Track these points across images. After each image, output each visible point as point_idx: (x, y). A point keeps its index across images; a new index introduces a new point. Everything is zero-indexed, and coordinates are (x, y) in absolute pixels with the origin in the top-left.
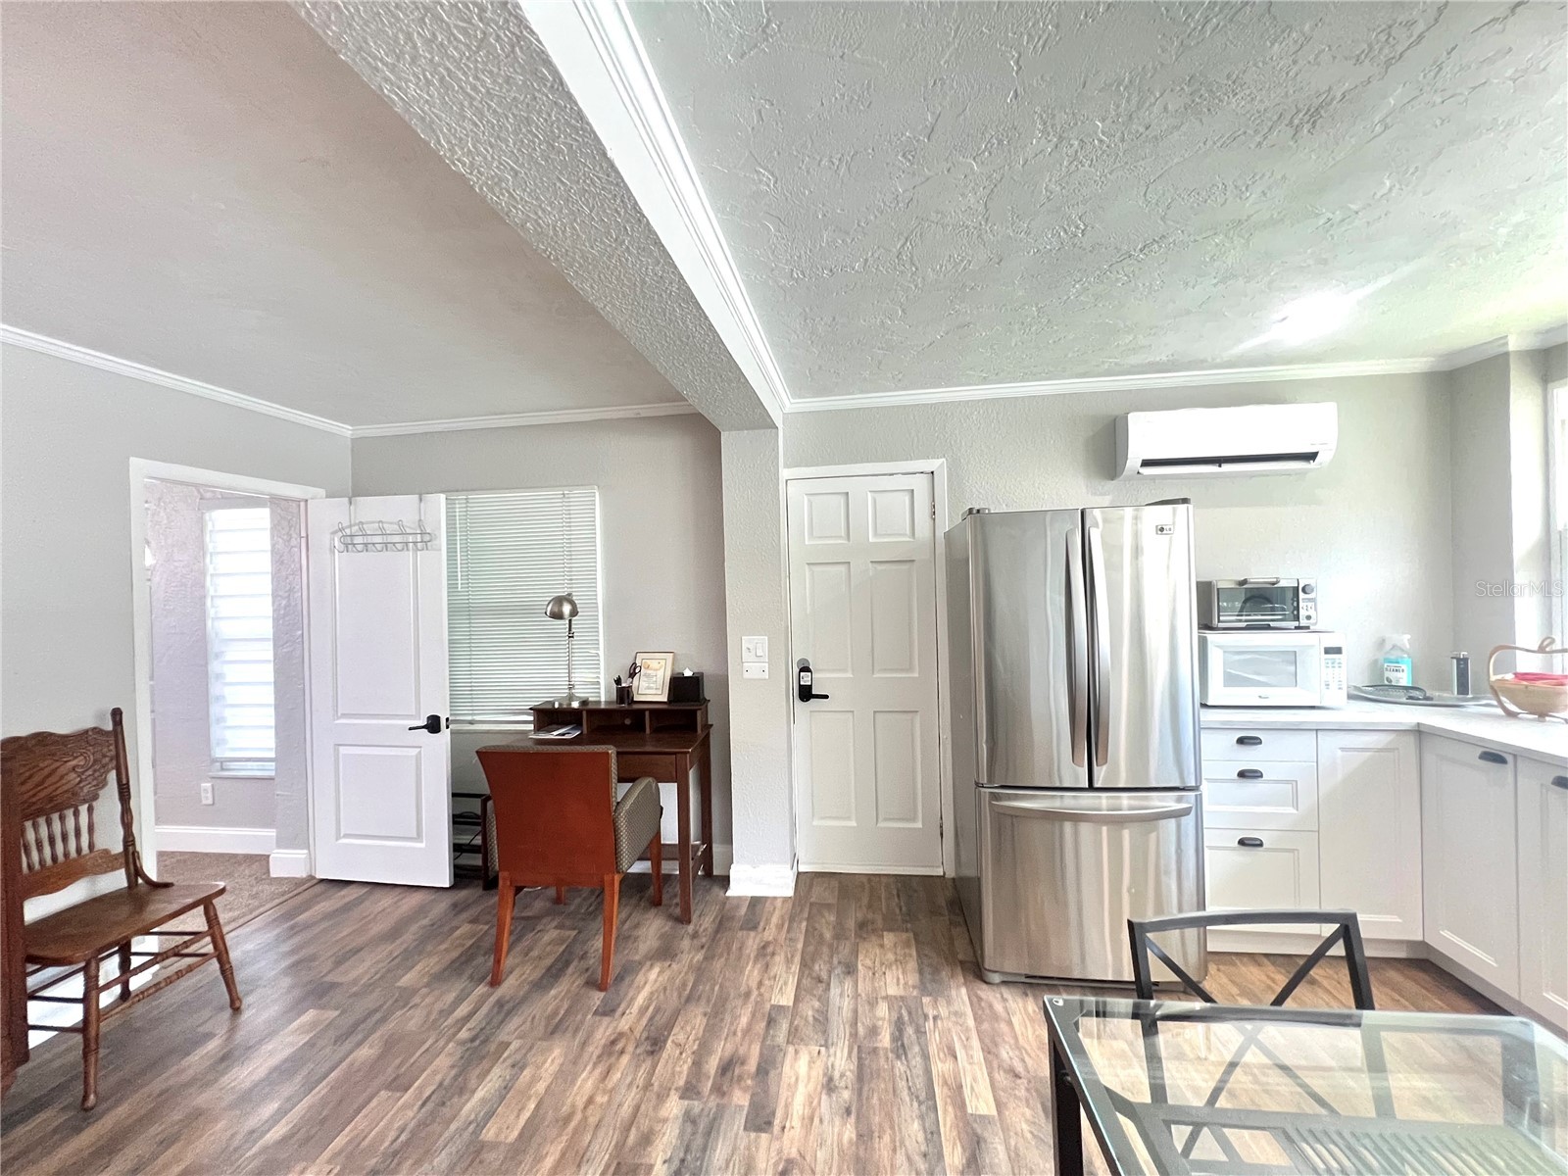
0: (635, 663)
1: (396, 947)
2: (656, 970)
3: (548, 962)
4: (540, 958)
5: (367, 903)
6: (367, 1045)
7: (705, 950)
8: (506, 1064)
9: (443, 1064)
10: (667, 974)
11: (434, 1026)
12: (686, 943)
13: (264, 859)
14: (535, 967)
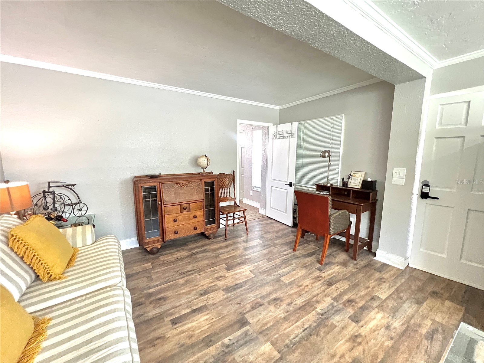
0: (350, 174)
1: (277, 235)
2: (339, 267)
3: (309, 252)
4: (307, 250)
5: (274, 224)
6: (265, 250)
7: (357, 269)
8: (291, 268)
9: (278, 261)
10: (341, 270)
11: (279, 253)
12: (352, 265)
13: (258, 209)
14: (305, 252)
